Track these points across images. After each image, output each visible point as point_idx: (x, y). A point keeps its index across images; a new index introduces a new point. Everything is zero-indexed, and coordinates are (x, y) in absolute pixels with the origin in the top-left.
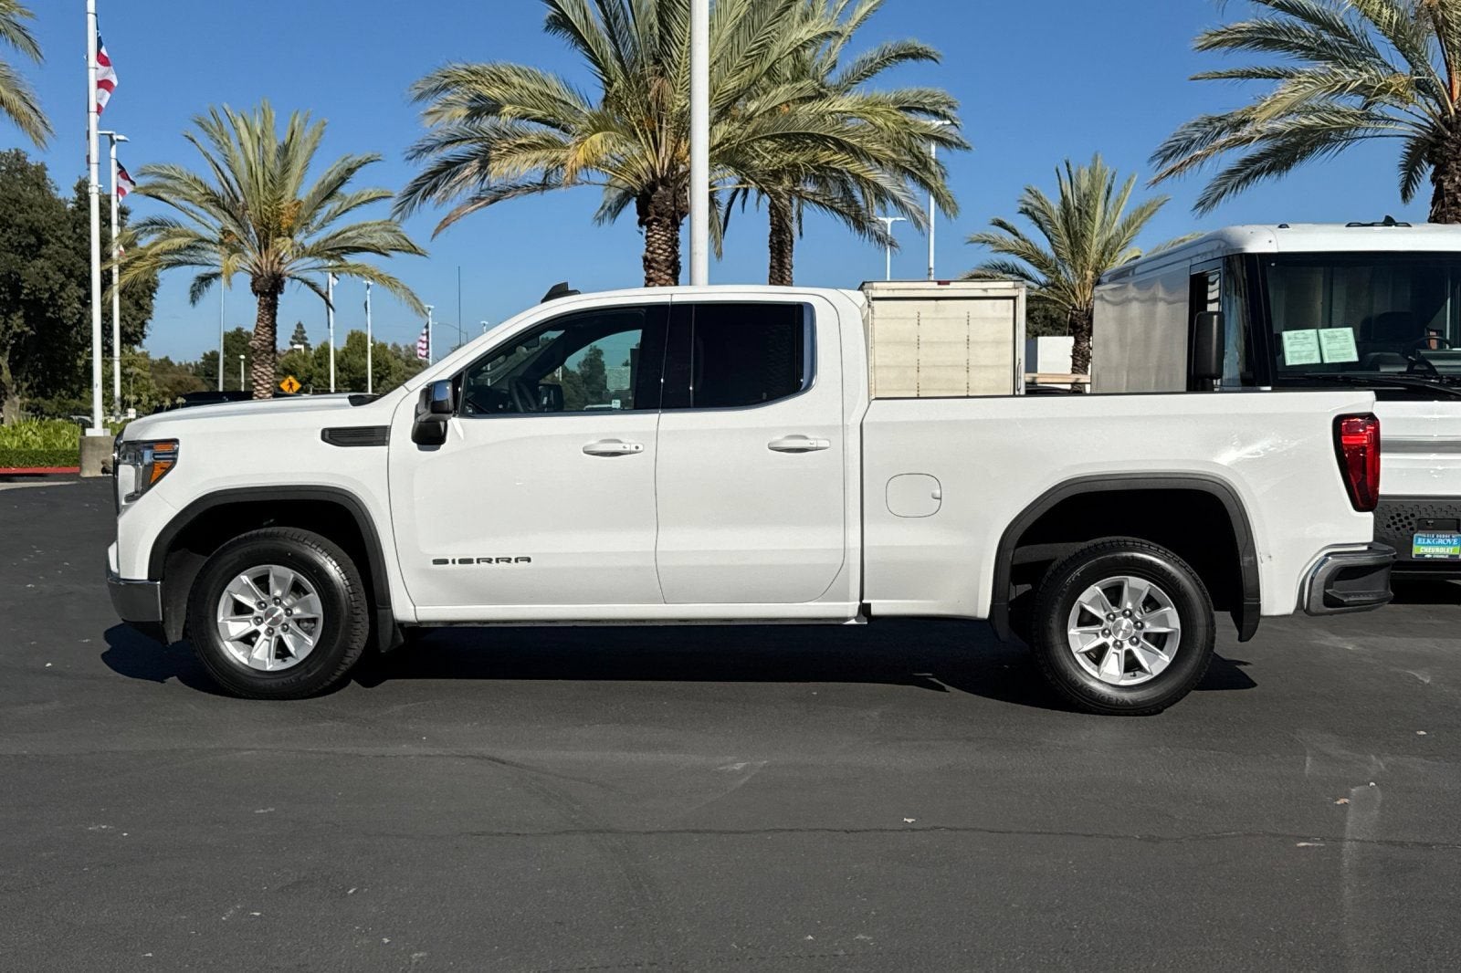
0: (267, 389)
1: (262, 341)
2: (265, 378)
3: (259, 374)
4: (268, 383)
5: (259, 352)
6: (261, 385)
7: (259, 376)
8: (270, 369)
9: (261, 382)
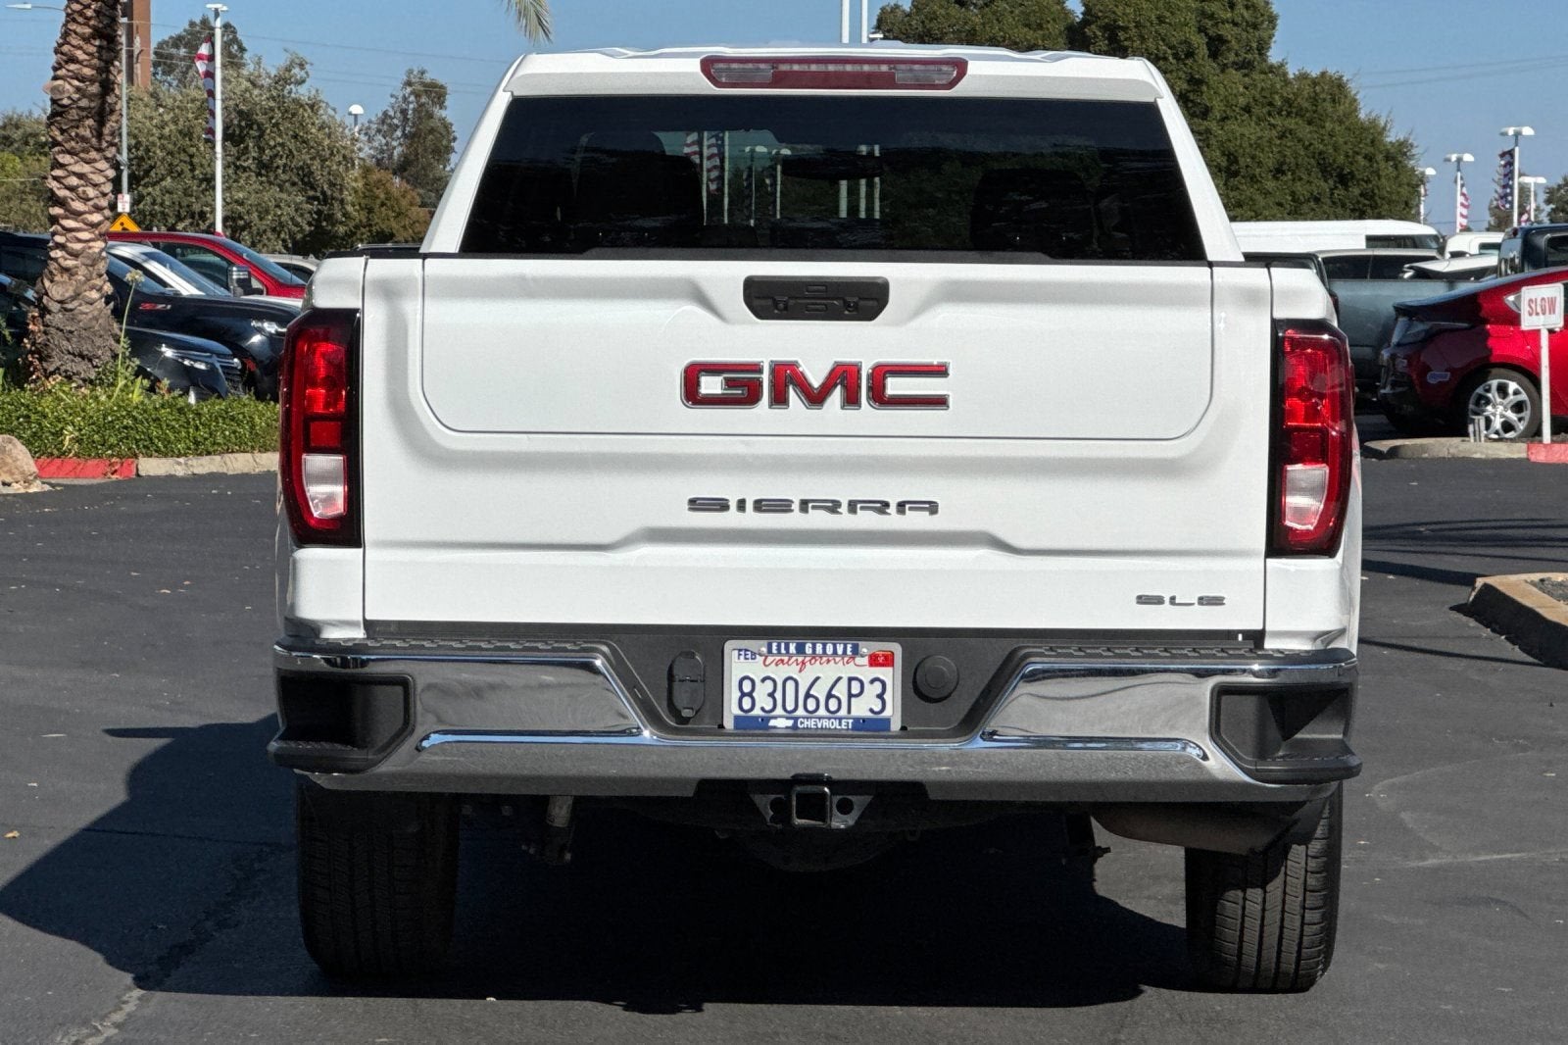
0: (94, 226)
1: (82, 79)
2: (91, 192)
3: (74, 181)
4: (98, 209)
5: (74, 114)
6: (76, 215)
7: (72, 189)
8: (102, 165)
9: (78, 206)
